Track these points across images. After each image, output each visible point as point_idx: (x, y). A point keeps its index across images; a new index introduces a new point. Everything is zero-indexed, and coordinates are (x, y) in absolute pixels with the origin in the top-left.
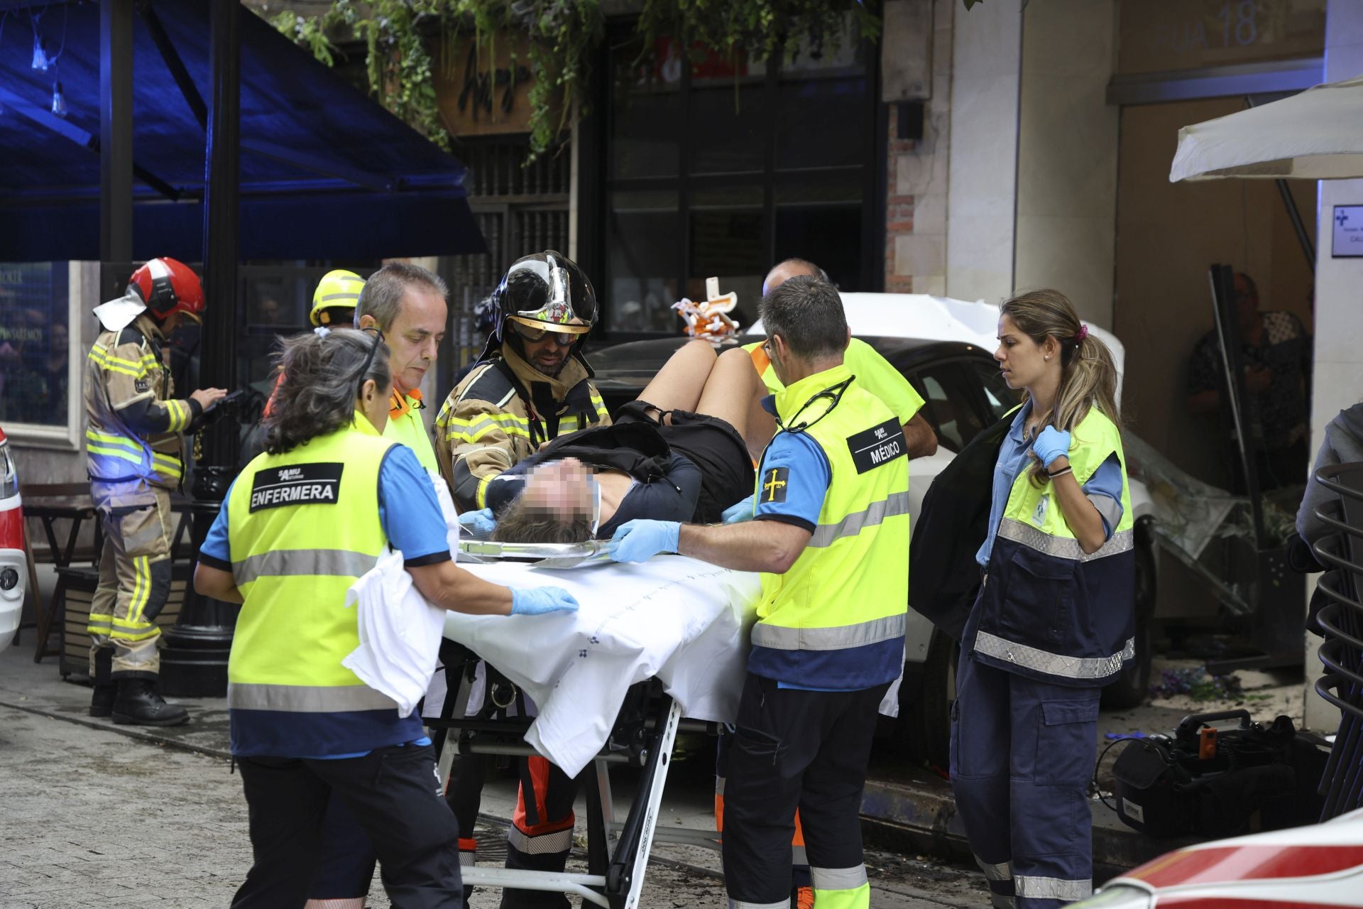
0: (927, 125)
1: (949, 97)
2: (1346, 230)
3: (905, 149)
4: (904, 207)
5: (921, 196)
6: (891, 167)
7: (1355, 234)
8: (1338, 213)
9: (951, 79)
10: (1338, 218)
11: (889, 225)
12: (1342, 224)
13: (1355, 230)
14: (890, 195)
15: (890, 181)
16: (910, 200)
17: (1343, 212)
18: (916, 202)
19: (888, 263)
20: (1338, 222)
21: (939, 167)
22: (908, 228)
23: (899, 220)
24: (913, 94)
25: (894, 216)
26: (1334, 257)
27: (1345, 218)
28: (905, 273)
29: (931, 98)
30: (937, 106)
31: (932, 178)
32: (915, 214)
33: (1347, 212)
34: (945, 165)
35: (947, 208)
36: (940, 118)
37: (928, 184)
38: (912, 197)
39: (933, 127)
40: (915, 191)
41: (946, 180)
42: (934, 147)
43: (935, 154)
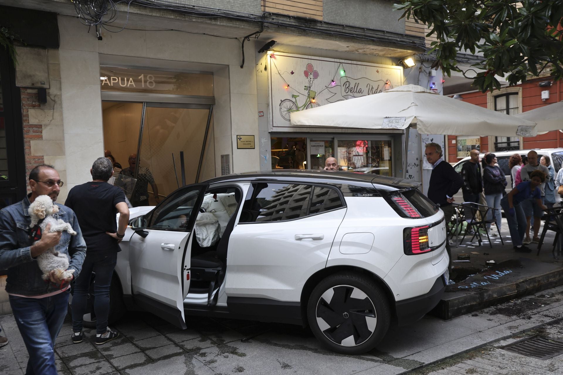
0: (48, 98)
1: (60, 89)
2: (241, 142)
3: (34, 106)
4: (35, 129)
5: (46, 125)
6: (24, 112)
7: (244, 143)
8: (238, 137)
9: (60, 83)
10: (239, 138)
11: (25, 136)
12: (240, 140)
13: (244, 142)
14: (24, 124)
15: (24, 118)
16: (40, 126)
18: (43, 127)
19: (26, 151)
20: (238, 140)
21: (56, 115)
22: (40, 137)
23: (31, 133)
24: (39, 85)
25: (28, 131)
26: (238, 148)
27: (241, 138)
28: (39, 154)
29: (49, 88)
30: (53, 91)
31: (53, 119)
32: (43, 132)
33: (241, 137)
34: (61, 114)
35: (63, 130)
36: (55, 96)
37: (51, 121)
38: (41, 126)
39: (52, 99)
40: (43, 123)
41: (62, 120)
42: (54, 107)
43: (55, 110)
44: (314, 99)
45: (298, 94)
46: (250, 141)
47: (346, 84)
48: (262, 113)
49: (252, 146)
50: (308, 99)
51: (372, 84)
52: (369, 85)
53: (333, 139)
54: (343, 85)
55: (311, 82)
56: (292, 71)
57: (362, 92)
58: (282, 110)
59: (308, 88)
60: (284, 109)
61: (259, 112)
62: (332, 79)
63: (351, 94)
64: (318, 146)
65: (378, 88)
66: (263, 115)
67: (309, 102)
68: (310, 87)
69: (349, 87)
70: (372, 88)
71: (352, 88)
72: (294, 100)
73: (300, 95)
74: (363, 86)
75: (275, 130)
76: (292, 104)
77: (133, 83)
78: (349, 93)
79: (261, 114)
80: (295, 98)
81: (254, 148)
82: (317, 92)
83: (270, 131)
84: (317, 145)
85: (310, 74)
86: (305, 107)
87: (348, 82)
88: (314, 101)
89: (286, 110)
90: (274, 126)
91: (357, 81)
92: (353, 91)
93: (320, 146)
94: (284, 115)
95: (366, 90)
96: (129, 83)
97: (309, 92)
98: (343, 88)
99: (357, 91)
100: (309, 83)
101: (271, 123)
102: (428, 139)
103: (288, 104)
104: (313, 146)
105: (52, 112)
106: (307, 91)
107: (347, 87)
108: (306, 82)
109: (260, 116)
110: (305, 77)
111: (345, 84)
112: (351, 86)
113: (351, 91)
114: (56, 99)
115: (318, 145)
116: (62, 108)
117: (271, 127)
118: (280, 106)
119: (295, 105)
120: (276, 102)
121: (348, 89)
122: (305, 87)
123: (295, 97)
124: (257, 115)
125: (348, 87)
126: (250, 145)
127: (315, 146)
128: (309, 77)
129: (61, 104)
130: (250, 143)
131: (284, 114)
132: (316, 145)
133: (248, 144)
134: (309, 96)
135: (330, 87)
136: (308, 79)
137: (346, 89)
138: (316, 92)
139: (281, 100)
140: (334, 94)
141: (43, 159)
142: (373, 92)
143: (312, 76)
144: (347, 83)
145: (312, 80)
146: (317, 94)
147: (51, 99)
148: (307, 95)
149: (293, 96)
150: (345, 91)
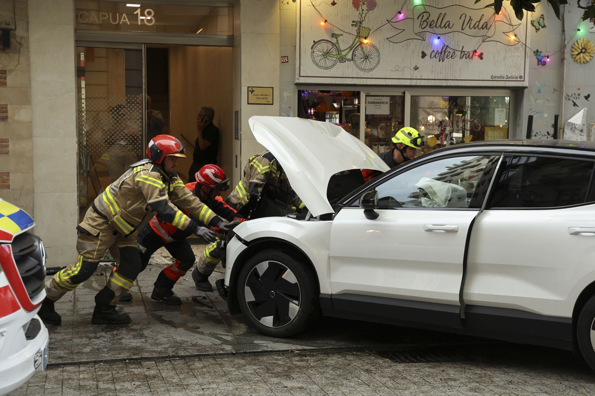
0: (12, 40)
1: (27, 30)
2: (254, 95)
5: (11, 71)
7: (258, 97)
8: (250, 89)
9: (28, 23)
10: (250, 91)
12: (252, 93)
13: (258, 95)
17: (252, 89)
18: (7, 73)
20: (250, 93)
21: (22, 59)
22: (4, 84)
24: (4, 26)
26: (248, 104)
27: (254, 91)
28: (2, 103)
29: (15, 29)
30: (19, 32)
31: (19, 64)
32: (7, 78)
33: (254, 89)
34: (28, 59)
35: (30, 77)
36: (21, 38)
37: (16, 66)
38: (5, 71)
39: (18, 42)
40: (7, 69)
41: (29, 65)
42: (20, 50)
43: (20, 54)
44: (366, 38)
45: (341, 33)
46: (266, 95)
47: (423, 16)
48: (286, 58)
49: (269, 102)
50: (357, 39)
51: (469, 13)
52: (464, 16)
53: (404, 93)
54: (418, 18)
55: (363, 15)
56: (334, 1)
57: (450, 26)
58: (314, 54)
59: (358, 24)
60: (317, 53)
61: (281, 57)
62: (399, 10)
63: (430, 30)
64: (378, 103)
65: (481, 20)
66: (287, 61)
67: (359, 43)
68: (361, 23)
69: (427, 21)
70: (470, 19)
71: (433, 20)
72: (334, 40)
73: (345, 34)
74: (452, 17)
75: (302, 80)
76: (330, 47)
77: (127, 20)
78: (428, 29)
79: (285, 60)
80: (336, 38)
81: (273, 104)
82: (373, 27)
83: (296, 82)
84: (377, 101)
85: (362, 3)
86: (351, 50)
87: (425, 12)
88: (365, 41)
89: (321, 54)
90: (301, 75)
91: (443, 11)
92: (434, 25)
93: (383, 103)
94: (317, 62)
95: (458, 24)
96: (122, 20)
97: (359, 29)
98: (417, 22)
99: (442, 26)
100: (360, 17)
101: (297, 72)
102: (579, 95)
103: (325, 46)
104: (371, 103)
105: (18, 57)
106: (357, 28)
107: (423, 20)
108: (355, 15)
109: (282, 62)
110: (354, 8)
111: (421, 16)
112: (431, 19)
113: (430, 25)
114: (23, 42)
115: (379, 101)
116: (28, 51)
117: (297, 76)
118: (312, 48)
119: (335, 47)
120: (307, 44)
121: (425, 23)
122: (353, 22)
123: (336, 36)
124: (278, 61)
125: (427, 19)
126: (267, 100)
127: (374, 103)
128: (360, 9)
129: (28, 48)
130: (266, 97)
131: (317, 59)
132: (375, 101)
133: (264, 98)
134: (359, 35)
135: (394, 20)
136: (358, 12)
137: (422, 23)
138: (371, 28)
139: (314, 42)
140: (400, 31)
141: (6, 108)
142: (472, 26)
143: (365, 7)
144: (425, 14)
145: (365, 12)
146: (371, 32)
147: (16, 41)
148: (356, 34)
149: (333, 35)
150: (421, 25)
